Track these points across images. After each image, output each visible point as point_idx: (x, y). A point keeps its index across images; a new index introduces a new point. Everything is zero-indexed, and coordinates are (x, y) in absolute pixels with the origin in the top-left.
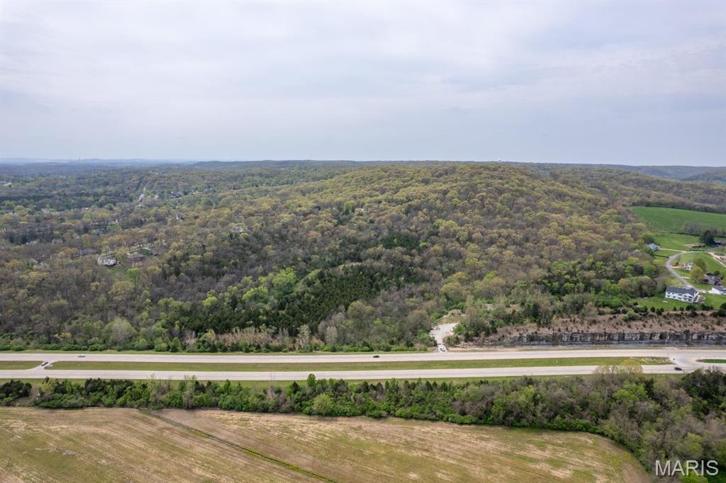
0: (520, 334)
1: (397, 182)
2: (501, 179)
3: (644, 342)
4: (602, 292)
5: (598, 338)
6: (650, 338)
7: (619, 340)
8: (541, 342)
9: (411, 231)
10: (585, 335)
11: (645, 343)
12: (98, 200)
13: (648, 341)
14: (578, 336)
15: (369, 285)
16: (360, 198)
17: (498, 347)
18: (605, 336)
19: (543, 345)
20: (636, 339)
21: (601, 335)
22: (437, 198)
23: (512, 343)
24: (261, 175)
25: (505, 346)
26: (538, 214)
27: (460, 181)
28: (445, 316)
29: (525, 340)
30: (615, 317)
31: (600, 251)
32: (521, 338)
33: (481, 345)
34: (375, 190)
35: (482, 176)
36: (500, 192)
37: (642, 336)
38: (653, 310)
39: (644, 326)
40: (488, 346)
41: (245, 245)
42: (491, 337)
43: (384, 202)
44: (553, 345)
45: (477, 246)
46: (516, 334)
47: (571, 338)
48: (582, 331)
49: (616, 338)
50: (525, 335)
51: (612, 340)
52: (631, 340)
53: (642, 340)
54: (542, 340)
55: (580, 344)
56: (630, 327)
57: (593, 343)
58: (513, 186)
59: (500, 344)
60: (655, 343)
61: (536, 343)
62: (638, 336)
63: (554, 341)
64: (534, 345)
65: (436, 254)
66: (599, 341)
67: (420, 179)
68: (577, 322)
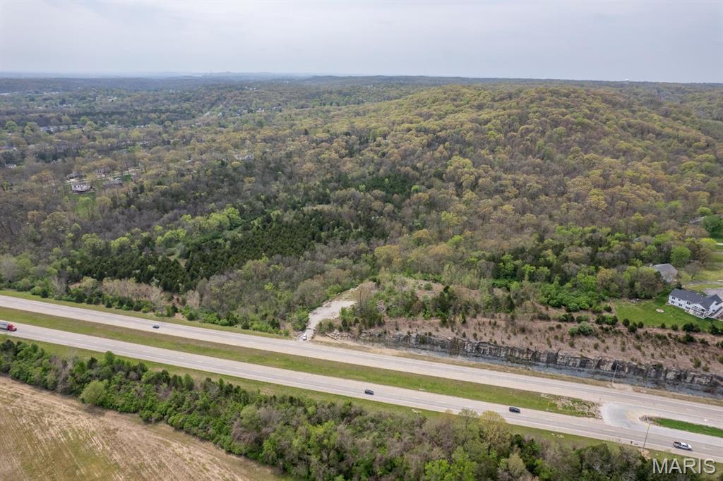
0: (409, 333)
1: (449, 107)
2: (567, 108)
3: (585, 370)
4: (568, 285)
5: (517, 354)
6: (598, 366)
7: (547, 362)
8: (435, 348)
9: (415, 168)
10: (498, 348)
11: (589, 372)
12: (159, 118)
13: (593, 370)
14: (487, 348)
15: (310, 236)
16: (398, 124)
17: (376, 344)
18: (528, 353)
19: (438, 351)
20: (574, 365)
21: (521, 352)
22: (472, 129)
23: (394, 342)
24: (340, 93)
25: (387, 345)
26: (586, 156)
27: (514, 108)
28: (352, 289)
29: (413, 341)
30: (559, 327)
31: (638, 216)
32: (407, 338)
33: (356, 339)
34: (421, 115)
35: (543, 102)
36: (556, 124)
37: (584, 363)
38: (626, 323)
39: (596, 347)
40: (365, 341)
41: (226, 176)
42: (372, 330)
43: (413, 131)
44: (451, 354)
45: (474, 195)
46: (404, 332)
47: (478, 348)
48: (495, 342)
49: (545, 359)
50: (414, 335)
51: (538, 360)
52: (566, 364)
53: (584, 367)
54: (437, 345)
55: (489, 359)
56: (572, 345)
57: (509, 360)
58: (575, 118)
59: (379, 342)
60: (604, 374)
61: (428, 347)
62: (579, 361)
63: (453, 348)
64: (425, 349)
65: (419, 202)
66: (518, 358)
67: (476, 103)
68: (499, 326)
